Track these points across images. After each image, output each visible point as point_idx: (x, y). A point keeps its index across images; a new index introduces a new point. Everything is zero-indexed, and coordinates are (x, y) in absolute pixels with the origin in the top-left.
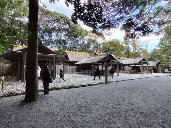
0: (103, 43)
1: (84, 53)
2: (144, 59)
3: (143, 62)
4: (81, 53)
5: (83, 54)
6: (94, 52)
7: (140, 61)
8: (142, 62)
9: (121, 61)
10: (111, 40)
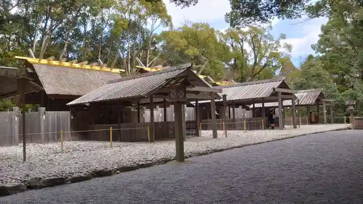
0: (165, 35)
1: (99, 65)
2: (283, 85)
3: (283, 94)
4: (88, 67)
5: (97, 68)
6: (137, 63)
7: (274, 89)
8: (280, 94)
9: (221, 91)
10: (190, 26)
